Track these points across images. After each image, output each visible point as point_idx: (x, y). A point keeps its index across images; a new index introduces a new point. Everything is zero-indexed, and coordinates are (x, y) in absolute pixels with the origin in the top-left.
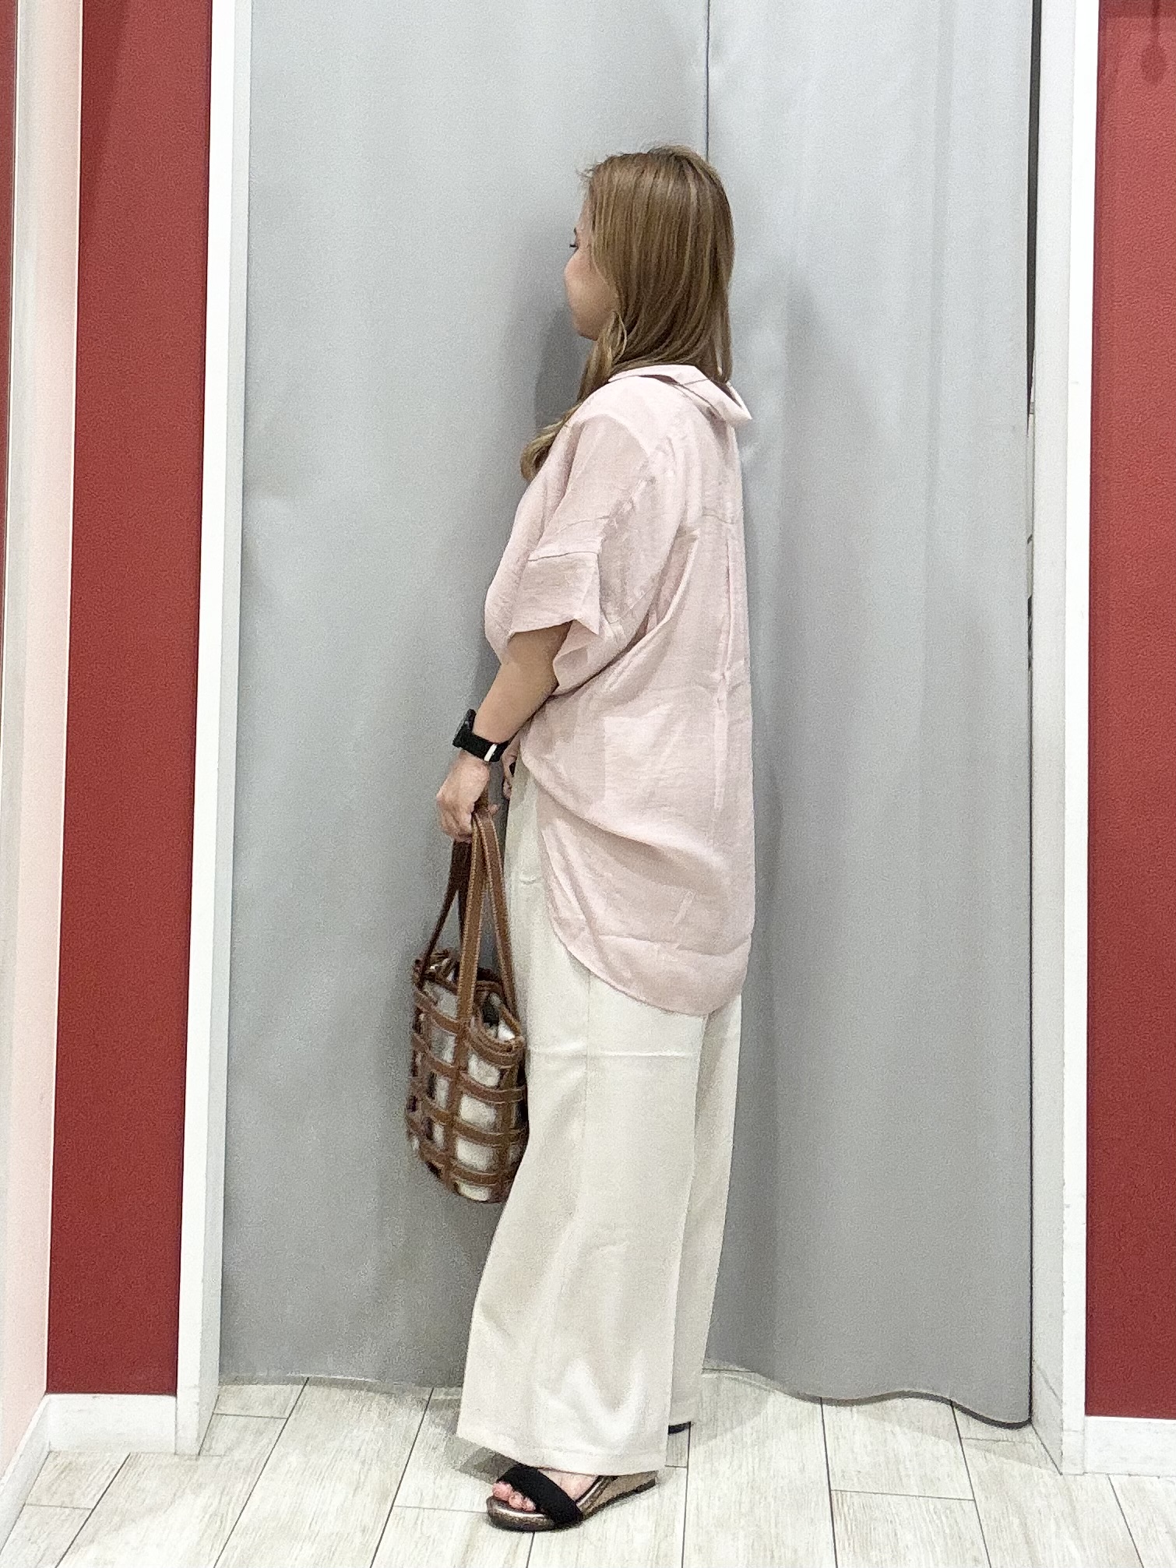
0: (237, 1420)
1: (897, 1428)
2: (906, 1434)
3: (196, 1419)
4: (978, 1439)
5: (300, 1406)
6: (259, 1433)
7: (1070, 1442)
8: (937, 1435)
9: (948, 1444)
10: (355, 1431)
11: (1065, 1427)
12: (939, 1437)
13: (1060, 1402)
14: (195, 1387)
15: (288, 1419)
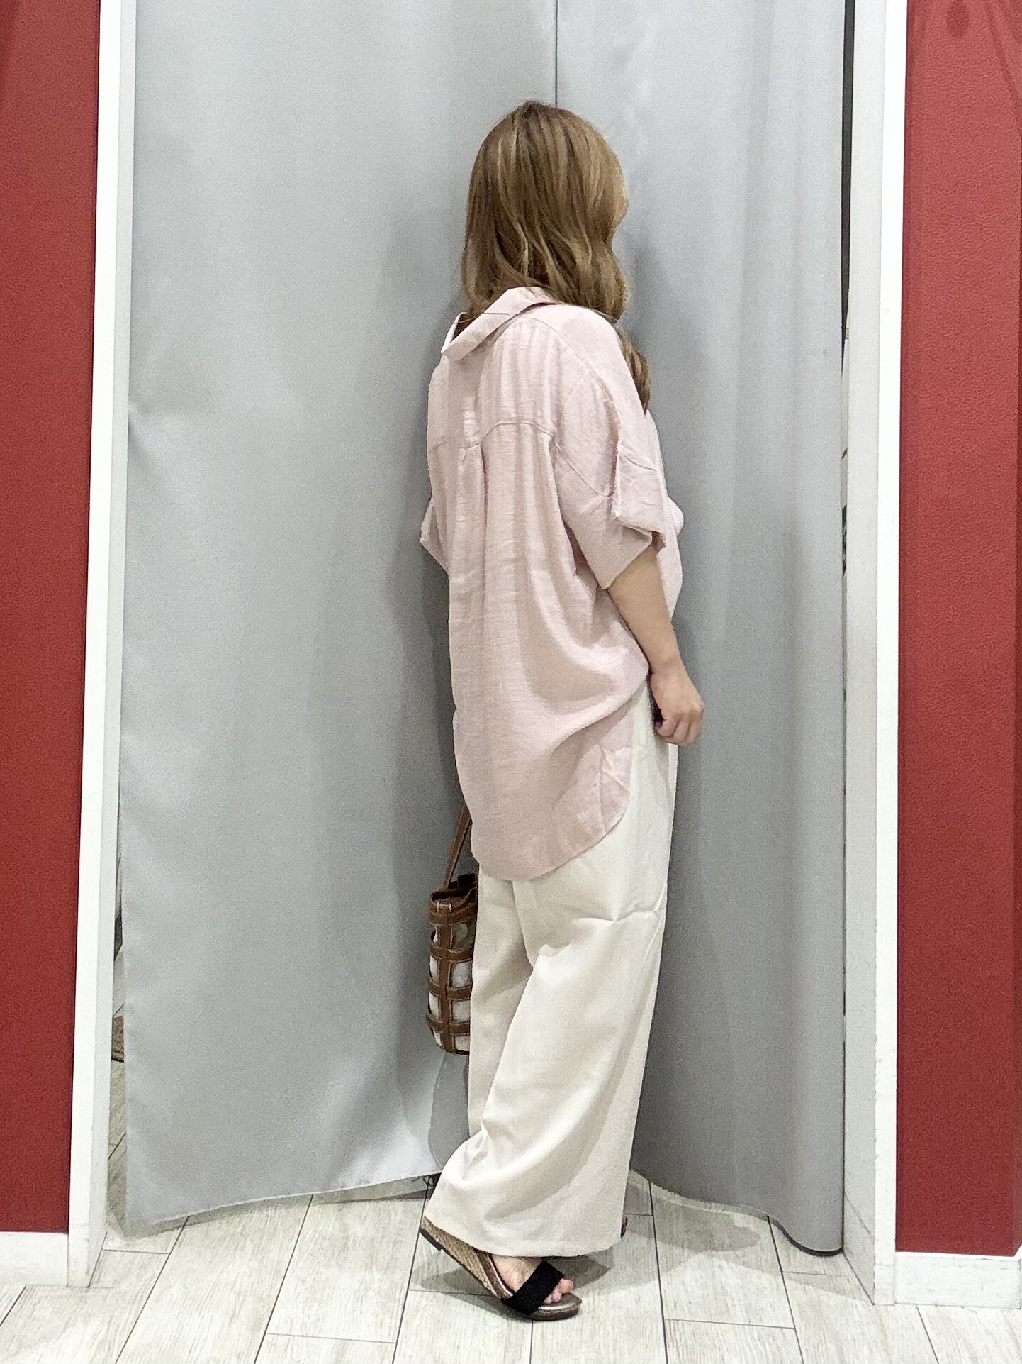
0: (123, 1255)
1: (724, 1263)
2: (732, 1268)
3: (86, 1253)
4: (798, 1273)
5: (181, 1243)
6: (144, 1267)
7: (882, 1276)
8: (759, 1268)
9: (771, 1277)
10: (231, 1265)
11: (877, 1261)
12: (762, 1270)
13: (873, 1239)
14: (85, 1225)
15: (170, 1254)
